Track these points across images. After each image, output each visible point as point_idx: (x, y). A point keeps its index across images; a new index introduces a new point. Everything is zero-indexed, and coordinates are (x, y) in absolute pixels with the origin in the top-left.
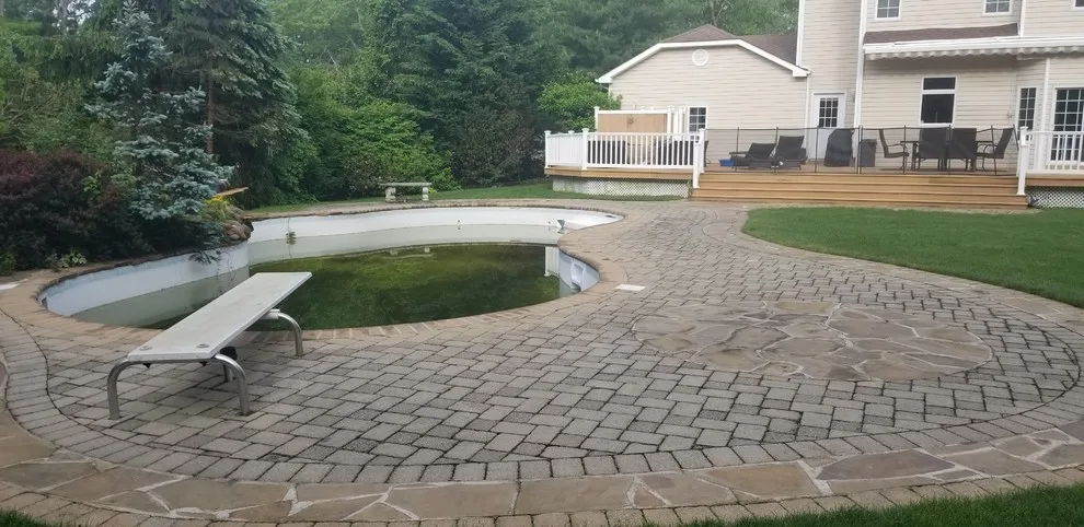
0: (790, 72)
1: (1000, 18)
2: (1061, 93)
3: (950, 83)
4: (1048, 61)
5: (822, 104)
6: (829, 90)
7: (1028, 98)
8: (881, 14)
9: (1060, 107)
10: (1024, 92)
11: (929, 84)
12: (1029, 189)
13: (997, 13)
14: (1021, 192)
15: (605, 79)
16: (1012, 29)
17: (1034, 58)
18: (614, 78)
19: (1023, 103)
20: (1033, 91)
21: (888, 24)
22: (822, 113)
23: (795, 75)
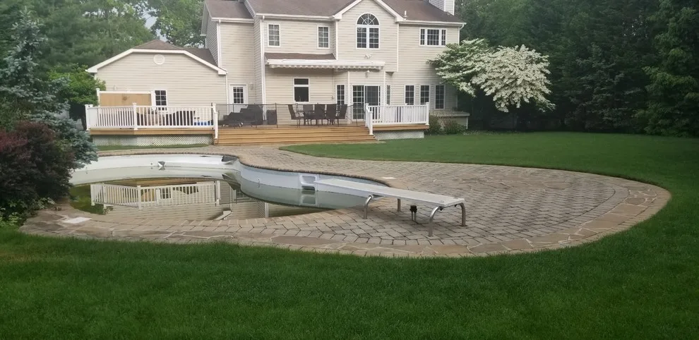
0: (217, 72)
1: (325, 51)
2: (355, 88)
3: (306, 82)
4: (349, 72)
5: (235, 90)
6: (238, 84)
7: (341, 90)
8: (271, 43)
9: (355, 94)
10: (339, 87)
11: (297, 82)
12: (374, 132)
13: (323, 48)
14: (371, 133)
15: (91, 70)
16: (331, 56)
17: (343, 71)
18: (98, 69)
19: (339, 93)
20: (343, 86)
21: (275, 49)
22: (235, 96)
23: (220, 73)
